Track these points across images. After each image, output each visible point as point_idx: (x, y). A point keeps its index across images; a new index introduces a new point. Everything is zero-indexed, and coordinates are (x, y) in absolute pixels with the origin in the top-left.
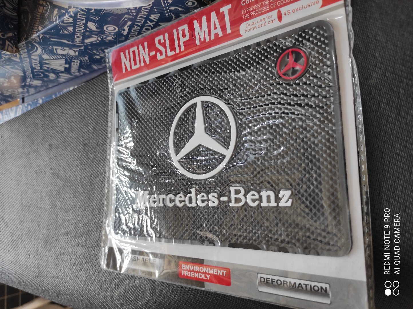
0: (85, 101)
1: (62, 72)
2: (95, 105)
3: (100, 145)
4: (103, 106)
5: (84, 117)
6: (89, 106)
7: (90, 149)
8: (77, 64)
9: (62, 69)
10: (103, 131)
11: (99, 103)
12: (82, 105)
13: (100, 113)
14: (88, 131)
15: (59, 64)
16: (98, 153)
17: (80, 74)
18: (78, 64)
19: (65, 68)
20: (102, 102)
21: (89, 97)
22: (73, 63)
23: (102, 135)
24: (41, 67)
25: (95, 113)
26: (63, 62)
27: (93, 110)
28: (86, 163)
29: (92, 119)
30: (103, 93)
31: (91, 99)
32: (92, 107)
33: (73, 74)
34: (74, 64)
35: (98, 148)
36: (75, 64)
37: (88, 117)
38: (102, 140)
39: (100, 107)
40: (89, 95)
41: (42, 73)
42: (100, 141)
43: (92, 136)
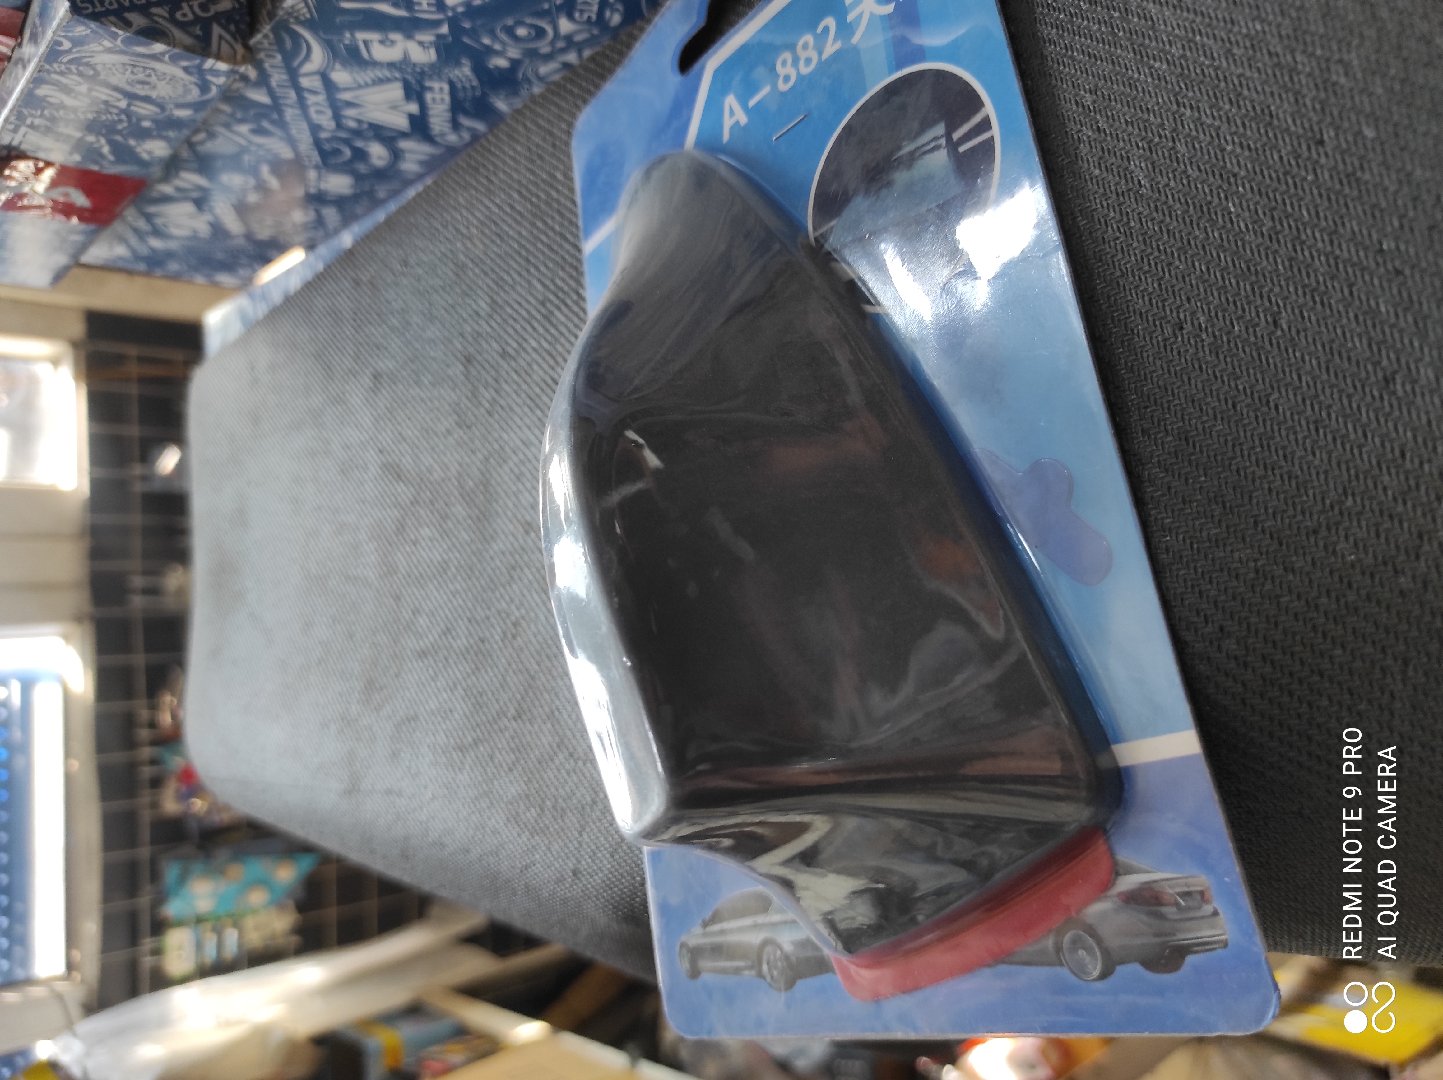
0: (465, 213)
1: (404, 135)
2: (495, 223)
3: (510, 355)
4: (515, 220)
5: (463, 267)
6: (477, 228)
7: (483, 372)
8: (442, 100)
9: (401, 122)
10: (516, 306)
11: (507, 213)
12: (457, 230)
13: (508, 249)
14: (477, 313)
15: (386, 105)
16: (506, 382)
17: (460, 137)
18: (447, 98)
19: (411, 117)
20: (512, 207)
21: (477, 199)
22: (428, 96)
23: (515, 320)
24: (337, 117)
25: (495, 249)
26: (396, 91)
27: (487, 242)
28: (473, 418)
29: (486, 274)
30: (515, 176)
31: (481, 202)
32: (487, 231)
33: (438, 139)
34: (434, 100)
35: (506, 366)
36: (438, 97)
37: (477, 265)
38: (516, 337)
39: (510, 226)
40: (476, 190)
41: (347, 142)
42: (510, 341)
43: (489, 330)
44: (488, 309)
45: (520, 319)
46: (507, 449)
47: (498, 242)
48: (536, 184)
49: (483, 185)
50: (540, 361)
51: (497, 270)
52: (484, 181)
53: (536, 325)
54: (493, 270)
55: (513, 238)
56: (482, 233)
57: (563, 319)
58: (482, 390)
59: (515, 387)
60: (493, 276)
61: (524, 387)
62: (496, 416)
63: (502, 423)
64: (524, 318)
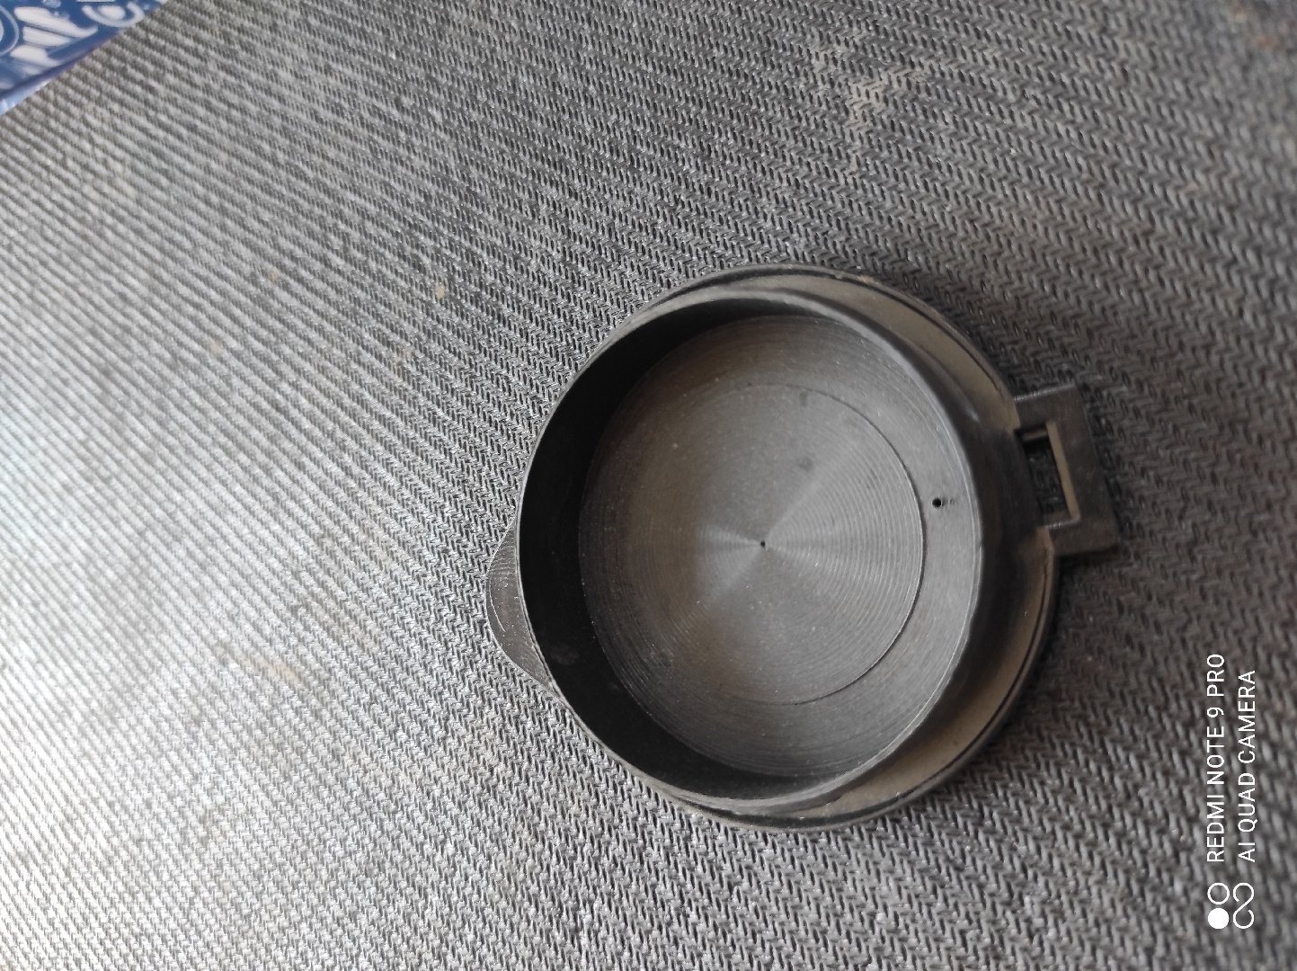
44: (144, 290)
45: (206, 304)
46: (180, 516)
47: (164, 182)
48: (238, 90)
49: (134, 96)
50: (247, 372)
51: (161, 225)
52: (138, 89)
53: (237, 312)
54: (153, 228)
55: (191, 176)
56: (134, 169)
57: (294, 303)
58: (131, 418)
59: (196, 414)
60: (155, 237)
61: (215, 415)
62: (160, 463)
63: (171, 475)
64: (212, 303)
